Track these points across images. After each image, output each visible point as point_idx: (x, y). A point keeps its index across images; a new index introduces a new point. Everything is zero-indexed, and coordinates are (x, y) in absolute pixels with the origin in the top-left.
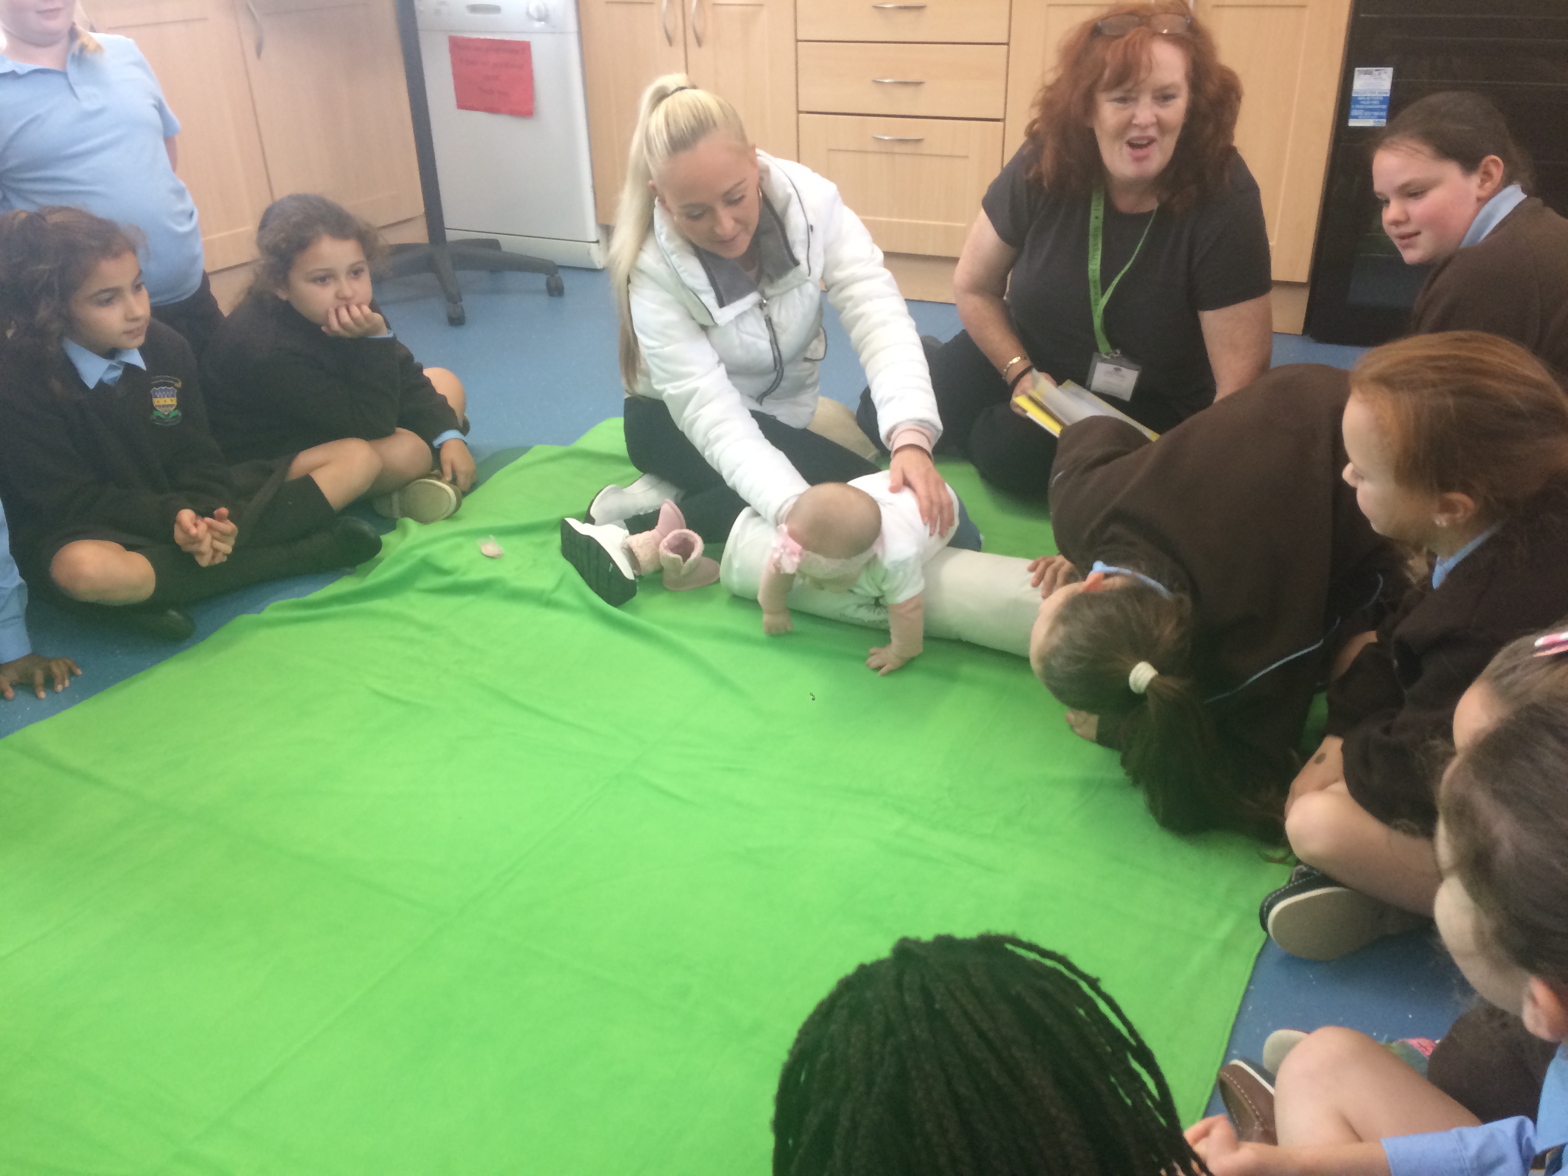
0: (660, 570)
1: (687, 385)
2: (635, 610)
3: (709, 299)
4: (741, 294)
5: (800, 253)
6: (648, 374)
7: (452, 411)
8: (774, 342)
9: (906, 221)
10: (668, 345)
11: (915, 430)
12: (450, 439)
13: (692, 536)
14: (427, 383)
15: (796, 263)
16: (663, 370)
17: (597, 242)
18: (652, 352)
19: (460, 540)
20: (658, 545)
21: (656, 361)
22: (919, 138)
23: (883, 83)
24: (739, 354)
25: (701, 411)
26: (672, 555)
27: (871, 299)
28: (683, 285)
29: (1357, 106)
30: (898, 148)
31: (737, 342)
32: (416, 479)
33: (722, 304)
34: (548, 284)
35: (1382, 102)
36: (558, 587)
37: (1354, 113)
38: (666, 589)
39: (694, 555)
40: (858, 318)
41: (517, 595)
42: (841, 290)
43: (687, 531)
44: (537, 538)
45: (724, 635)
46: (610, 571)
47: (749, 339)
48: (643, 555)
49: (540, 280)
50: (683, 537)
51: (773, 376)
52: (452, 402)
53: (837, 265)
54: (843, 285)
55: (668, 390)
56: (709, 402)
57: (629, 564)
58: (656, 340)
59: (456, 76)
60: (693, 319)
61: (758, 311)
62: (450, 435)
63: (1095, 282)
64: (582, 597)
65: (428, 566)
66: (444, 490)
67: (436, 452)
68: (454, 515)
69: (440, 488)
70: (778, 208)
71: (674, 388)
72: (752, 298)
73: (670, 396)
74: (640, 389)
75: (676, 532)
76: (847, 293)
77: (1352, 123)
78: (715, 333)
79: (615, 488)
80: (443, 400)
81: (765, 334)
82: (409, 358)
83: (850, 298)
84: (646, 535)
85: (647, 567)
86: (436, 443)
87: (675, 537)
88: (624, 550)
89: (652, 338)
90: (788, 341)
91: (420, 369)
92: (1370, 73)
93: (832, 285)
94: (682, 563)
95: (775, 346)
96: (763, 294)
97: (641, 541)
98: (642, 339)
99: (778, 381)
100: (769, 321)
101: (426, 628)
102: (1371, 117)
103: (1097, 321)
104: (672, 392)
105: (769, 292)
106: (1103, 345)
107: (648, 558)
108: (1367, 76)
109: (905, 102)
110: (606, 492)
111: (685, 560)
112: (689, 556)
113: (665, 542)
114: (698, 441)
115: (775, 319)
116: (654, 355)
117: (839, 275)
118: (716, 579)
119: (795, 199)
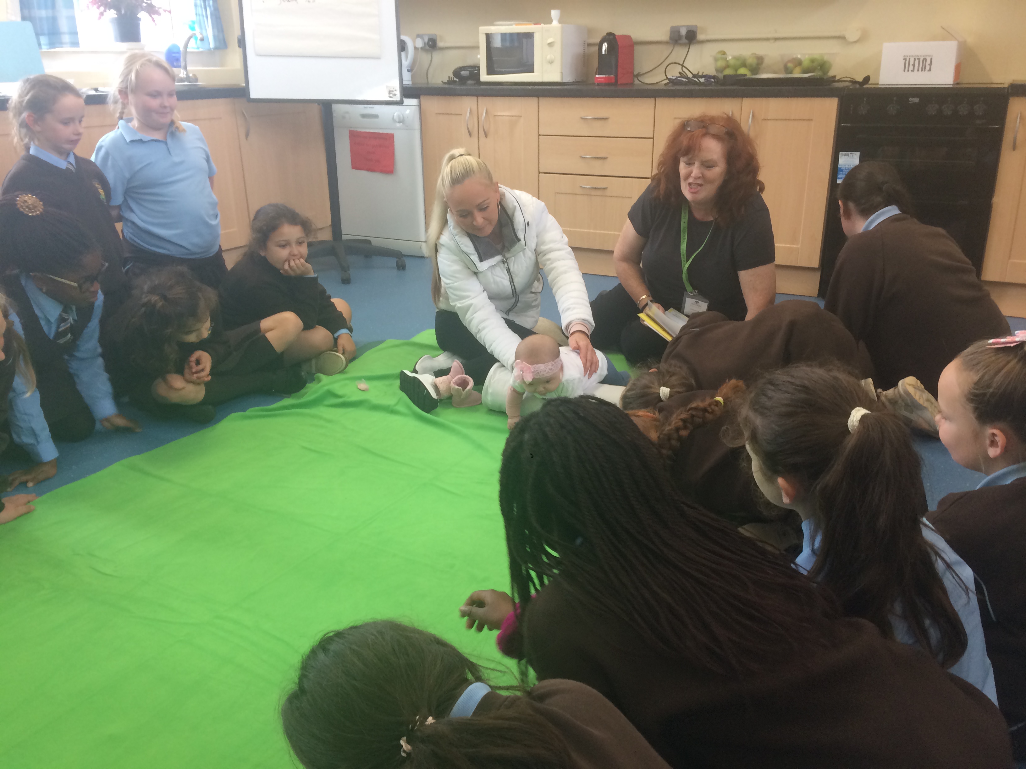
0: (450, 397)
1: (467, 302)
2: (437, 415)
3: (475, 258)
4: (492, 256)
5: (521, 235)
6: (447, 299)
7: (345, 319)
8: (512, 281)
10: (456, 282)
11: (580, 324)
12: (343, 333)
13: (468, 378)
14: (333, 304)
15: (519, 240)
16: (455, 295)
18: (448, 286)
19: (347, 382)
20: (450, 383)
21: (451, 290)
22: (605, 187)
23: (585, 158)
24: (493, 287)
25: (474, 315)
26: (457, 387)
27: (559, 260)
28: (463, 252)
30: (593, 192)
31: (492, 280)
32: (326, 351)
33: (481, 260)
34: (399, 265)
36: (397, 404)
38: (453, 406)
39: (468, 388)
40: (552, 269)
41: (376, 408)
42: (545, 255)
43: (465, 376)
44: (387, 382)
45: (481, 427)
46: (425, 394)
47: (498, 279)
48: (442, 387)
49: (393, 262)
50: (463, 378)
51: (513, 300)
52: (345, 315)
53: (543, 243)
54: (545, 253)
55: (457, 305)
56: (479, 310)
57: (435, 391)
58: (450, 279)
59: (352, 151)
60: (469, 269)
61: (502, 265)
62: (344, 331)
63: (683, 255)
64: (409, 407)
65: (331, 394)
66: (340, 357)
67: (336, 340)
68: (344, 370)
69: (337, 355)
70: (510, 213)
71: (460, 303)
72: (498, 258)
73: (458, 307)
74: (443, 305)
75: (460, 376)
76: (548, 256)
78: (480, 276)
79: (429, 357)
80: (341, 314)
81: (507, 277)
82: (324, 291)
83: (549, 260)
84: (444, 378)
85: (445, 395)
86: (336, 335)
87: (459, 379)
88: (432, 385)
89: (448, 279)
90: (520, 281)
91: (330, 297)
92: (848, 155)
93: (540, 253)
94: (462, 392)
95: (512, 283)
96: (504, 256)
97: (441, 381)
98: (443, 280)
99: (516, 303)
100: (508, 271)
101: (330, 421)
103: (684, 276)
104: (459, 305)
105: (507, 255)
106: (689, 288)
107: (444, 389)
108: (846, 157)
109: (597, 168)
110: (425, 358)
111: (463, 390)
112: (466, 388)
113: (454, 380)
114: (473, 330)
115: (511, 269)
116: (450, 288)
117: (543, 248)
118: (480, 402)
119: (518, 208)
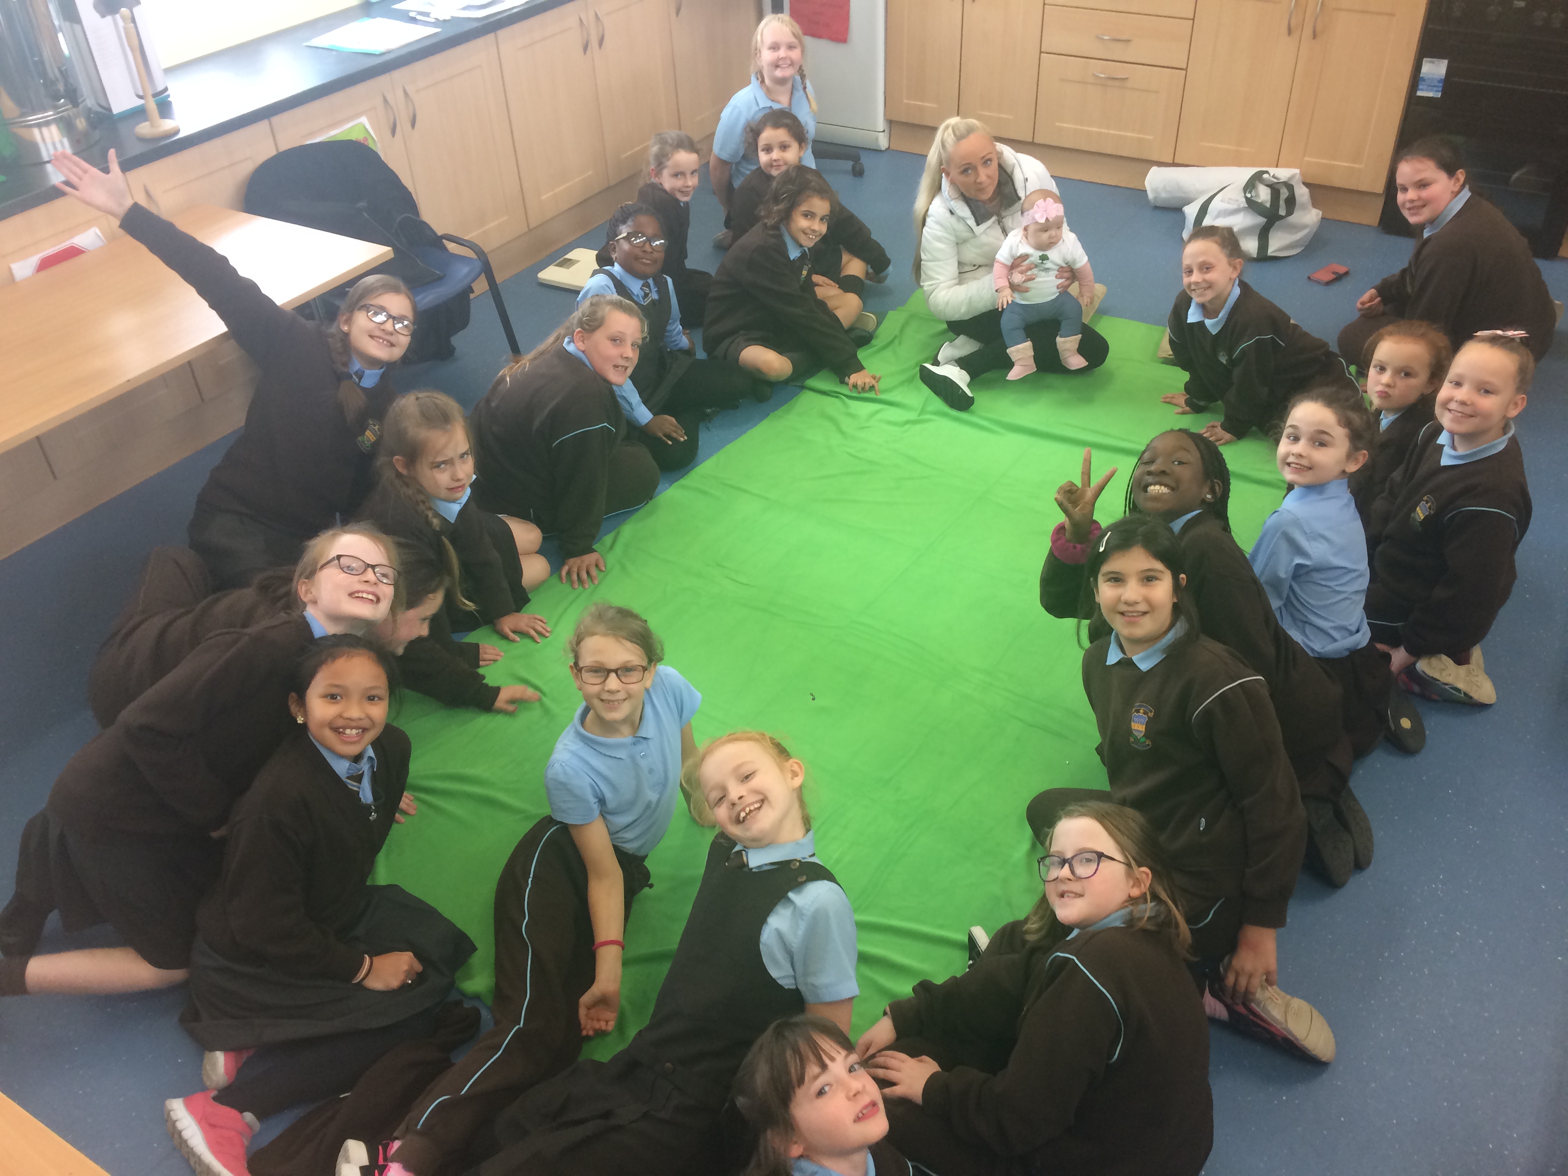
3: (971, 222)
4: (987, 219)
9: (1111, 132)
15: (1019, 198)
17: (884, 131)
22: (1125, 77)
23: (1103, 39)
29: (1423, 83)
30: (1110, 83)
33: (978, 225)
34: (854, 167)
35: (1439, 81)
37: (1420, 87)
49: (849, 164)
70: (1009, 171)
77: (1419, 93)
81: (1001, 236)
92: (1433, 62)
102: (1431, 91)
108: (1431, 64)
110: (946, 346)
115: (1006, 227)
119: (1017, 166)
